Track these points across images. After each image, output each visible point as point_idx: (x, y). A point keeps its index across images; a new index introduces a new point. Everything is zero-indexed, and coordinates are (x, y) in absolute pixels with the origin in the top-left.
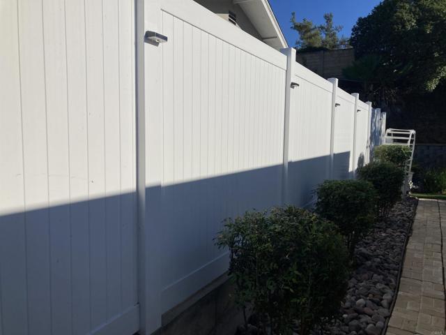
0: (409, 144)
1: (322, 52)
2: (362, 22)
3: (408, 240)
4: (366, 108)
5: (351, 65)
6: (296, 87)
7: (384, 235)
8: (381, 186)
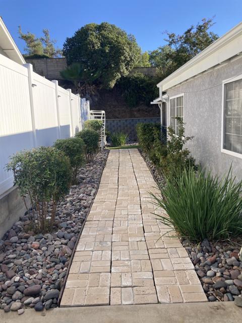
0: (102, 119)
1: (45, 59)
2: (69, 41)
3: (103, 169)
4: (77, 97)
5: (65, 69)
6: (35, 87)
7: (92, 168)
8: (88, 142)
